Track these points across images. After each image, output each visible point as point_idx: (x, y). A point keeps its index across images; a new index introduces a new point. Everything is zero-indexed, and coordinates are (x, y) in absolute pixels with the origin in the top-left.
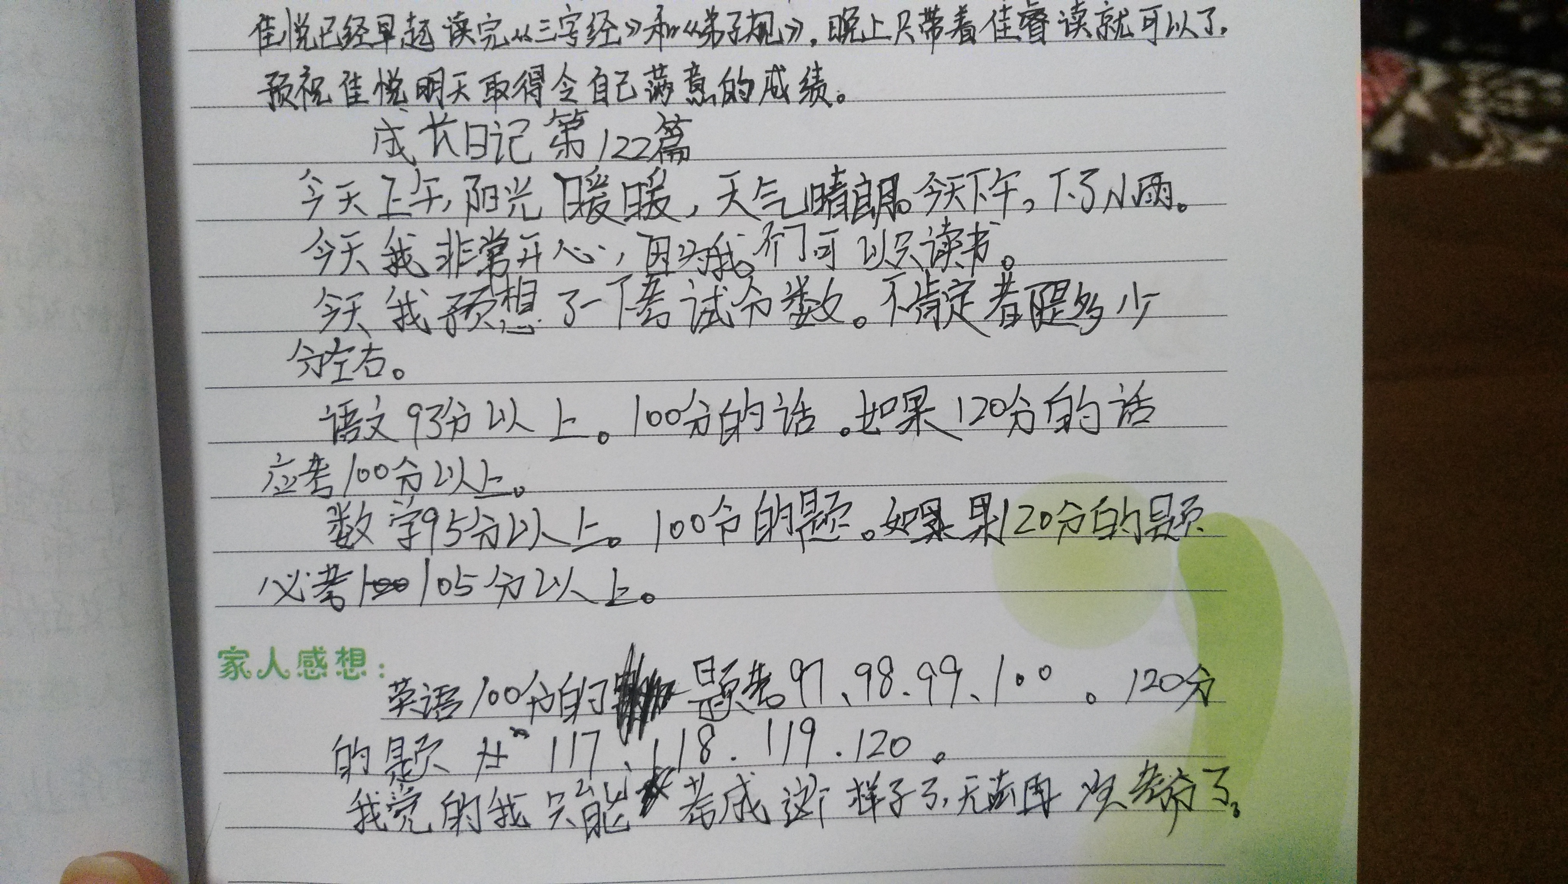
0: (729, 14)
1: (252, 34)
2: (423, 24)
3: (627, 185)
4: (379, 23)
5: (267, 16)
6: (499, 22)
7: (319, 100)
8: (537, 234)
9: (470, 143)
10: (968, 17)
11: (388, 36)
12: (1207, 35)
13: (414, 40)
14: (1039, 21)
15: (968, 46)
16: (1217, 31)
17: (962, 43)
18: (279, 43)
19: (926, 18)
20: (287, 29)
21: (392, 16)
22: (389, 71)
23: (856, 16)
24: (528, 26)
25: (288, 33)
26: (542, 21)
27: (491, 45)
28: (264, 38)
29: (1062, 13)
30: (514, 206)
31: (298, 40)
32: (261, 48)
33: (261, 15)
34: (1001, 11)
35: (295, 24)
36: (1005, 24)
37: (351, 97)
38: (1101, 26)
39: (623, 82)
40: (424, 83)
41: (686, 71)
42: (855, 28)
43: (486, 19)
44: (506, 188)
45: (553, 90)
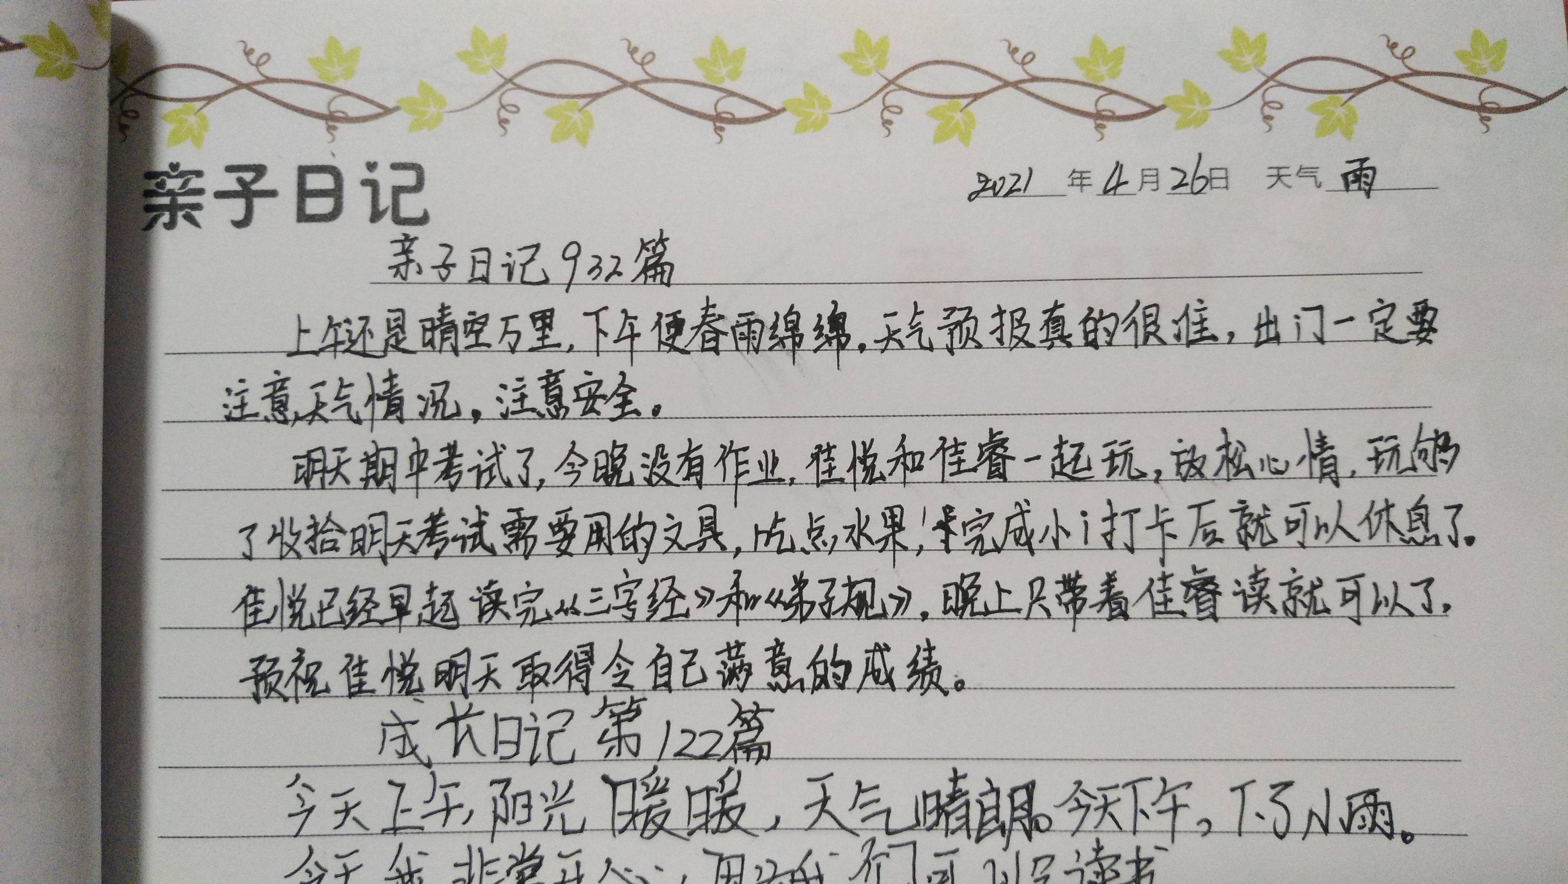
0: (821, 582)
1: (236, 609)
2: (446, 597)
3: (692, 790)
4: (392, 596)
5: (256, 588)
6: (540, 592)
7: (313, 690)
8: (579, 851)
9: (500, 738)
10: (1118, 587)
11: (402, 611)
12: (1425, 613)
13: (434, 616)
14: (1209, 592)
15: (1120, 622)
16: (1438, 608)
17: (1111, 618)
18: (268, 621)
19: (1065, 587)
20: (279, 604)
21: (408, 587)
22: (402, 654)
23: (977, 583)
24: (575, 597)
25: (280, 609)
26: (594, 590)
27: (530, 620)
28: (250, 615)
29: (1238, 583)
30: (550, 818)
31: (291, 617)
32: (247, 627)
33: (248, 587)
34: (1159, 579)
35: (289, 597)
36: (1165, 596)
37: (354, 686)
38: (1288, 600)
39: (691, 663)
40: (445, 667)
41: (767, 650)
42: (976, 599)
43: (525, 589)
44: (543, 795)
45: (604, 673)
